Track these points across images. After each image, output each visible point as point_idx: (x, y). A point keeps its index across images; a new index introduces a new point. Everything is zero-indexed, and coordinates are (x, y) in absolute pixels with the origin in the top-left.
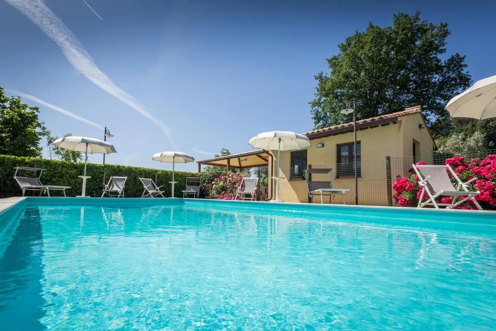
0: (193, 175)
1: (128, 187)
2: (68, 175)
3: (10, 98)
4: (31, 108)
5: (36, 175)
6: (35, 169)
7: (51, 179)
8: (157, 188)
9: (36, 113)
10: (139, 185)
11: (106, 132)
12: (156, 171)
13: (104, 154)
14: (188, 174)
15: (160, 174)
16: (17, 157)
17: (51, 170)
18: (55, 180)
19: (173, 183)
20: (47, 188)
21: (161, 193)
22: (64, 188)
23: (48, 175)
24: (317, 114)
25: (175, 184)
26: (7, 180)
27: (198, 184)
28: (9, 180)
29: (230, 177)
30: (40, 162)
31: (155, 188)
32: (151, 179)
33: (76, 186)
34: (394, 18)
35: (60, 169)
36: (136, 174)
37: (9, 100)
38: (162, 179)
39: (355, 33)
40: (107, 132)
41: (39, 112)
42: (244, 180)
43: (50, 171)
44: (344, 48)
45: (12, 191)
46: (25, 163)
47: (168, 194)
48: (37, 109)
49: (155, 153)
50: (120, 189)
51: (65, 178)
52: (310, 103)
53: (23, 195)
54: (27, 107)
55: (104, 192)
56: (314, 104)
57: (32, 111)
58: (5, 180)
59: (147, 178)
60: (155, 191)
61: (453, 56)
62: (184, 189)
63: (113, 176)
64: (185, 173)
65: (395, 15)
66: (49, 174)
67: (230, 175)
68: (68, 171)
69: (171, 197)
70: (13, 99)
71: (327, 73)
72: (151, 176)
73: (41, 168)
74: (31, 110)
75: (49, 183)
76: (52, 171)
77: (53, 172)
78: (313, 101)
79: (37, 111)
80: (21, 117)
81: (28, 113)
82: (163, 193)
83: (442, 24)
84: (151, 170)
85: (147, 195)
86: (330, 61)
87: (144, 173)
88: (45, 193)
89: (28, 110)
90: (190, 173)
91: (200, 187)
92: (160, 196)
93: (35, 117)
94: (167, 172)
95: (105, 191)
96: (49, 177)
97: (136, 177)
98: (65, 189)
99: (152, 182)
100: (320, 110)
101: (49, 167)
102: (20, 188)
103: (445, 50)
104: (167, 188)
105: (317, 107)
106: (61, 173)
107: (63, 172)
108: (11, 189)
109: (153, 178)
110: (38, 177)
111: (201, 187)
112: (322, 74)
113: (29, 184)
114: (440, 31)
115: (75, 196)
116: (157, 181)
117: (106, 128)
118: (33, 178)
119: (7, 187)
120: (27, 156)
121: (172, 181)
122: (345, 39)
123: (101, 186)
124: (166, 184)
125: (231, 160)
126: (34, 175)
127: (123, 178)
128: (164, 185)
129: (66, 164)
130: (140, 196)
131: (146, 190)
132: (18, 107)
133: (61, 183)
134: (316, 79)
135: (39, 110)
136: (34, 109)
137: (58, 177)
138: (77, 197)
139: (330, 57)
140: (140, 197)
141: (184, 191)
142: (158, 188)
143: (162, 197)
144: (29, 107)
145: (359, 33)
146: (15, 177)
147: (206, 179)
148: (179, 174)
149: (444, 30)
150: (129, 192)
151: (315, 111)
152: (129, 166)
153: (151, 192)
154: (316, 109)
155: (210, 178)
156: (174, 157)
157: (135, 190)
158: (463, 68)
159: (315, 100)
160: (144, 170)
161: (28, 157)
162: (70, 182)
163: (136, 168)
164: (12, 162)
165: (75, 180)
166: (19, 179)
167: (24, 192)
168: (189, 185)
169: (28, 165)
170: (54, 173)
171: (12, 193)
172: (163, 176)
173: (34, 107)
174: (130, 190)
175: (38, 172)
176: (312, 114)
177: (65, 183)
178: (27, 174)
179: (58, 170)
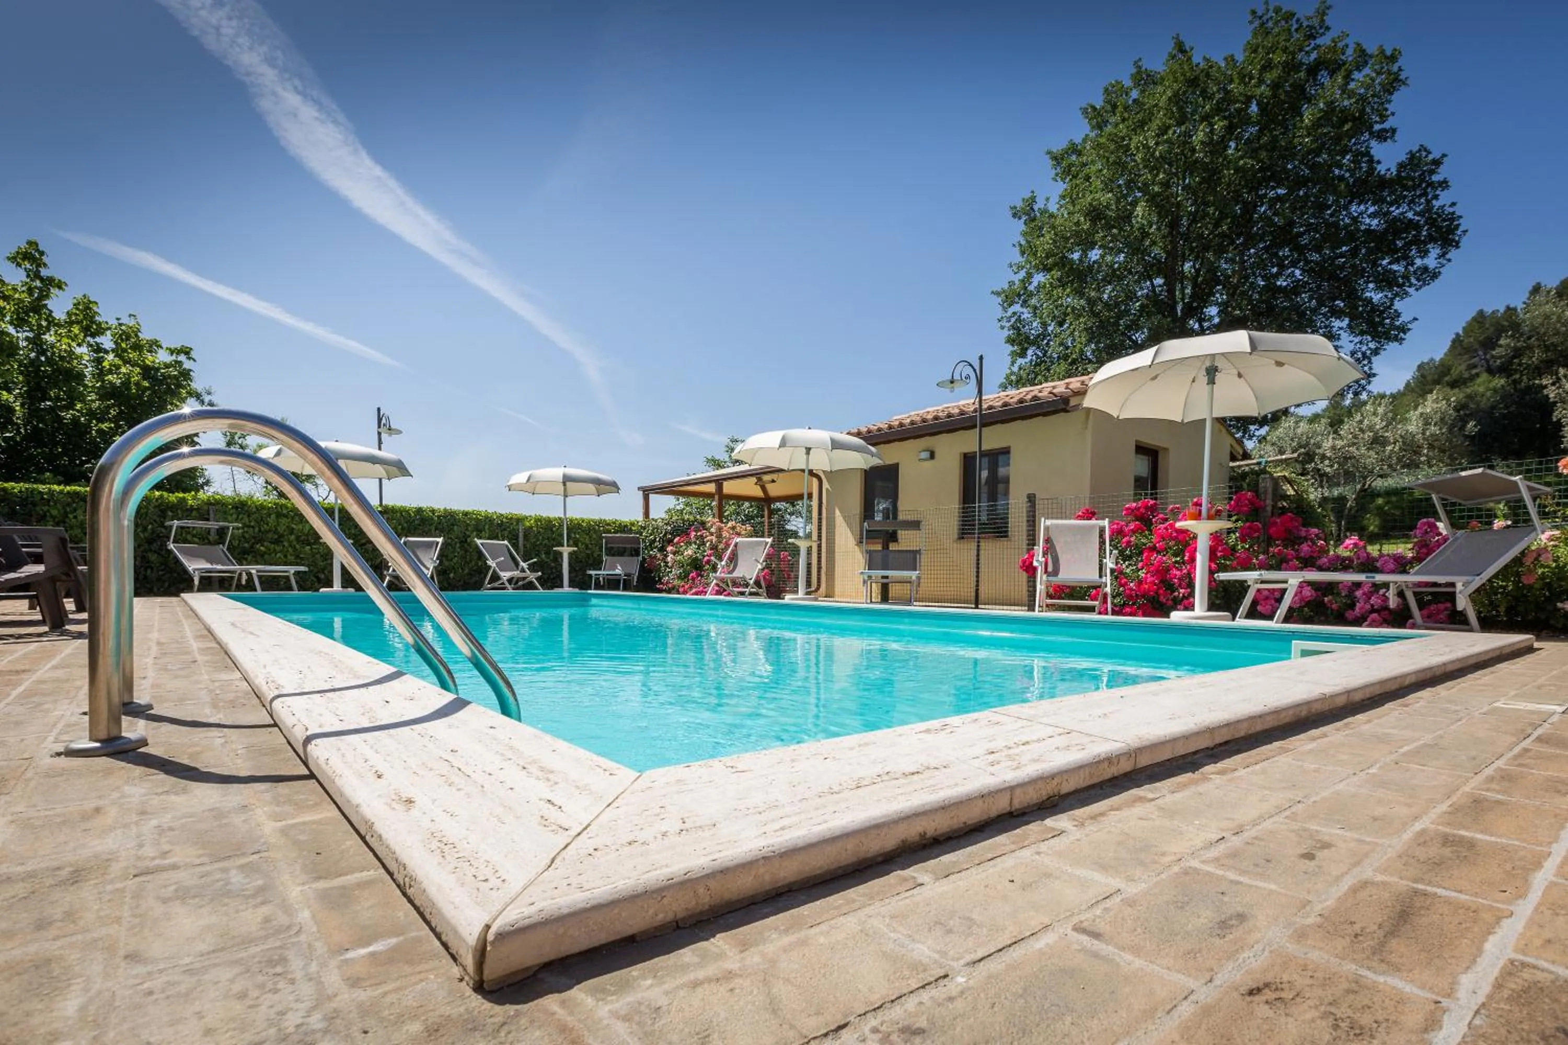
0: (623, 528)
1: (446, 563)
2: (293, 537)
3: (113, 323)
4: (170, 349)
5: (217, 537)
6: (213, 525)
7: (252, 547)
8: (522, 564)
9: (187, 365)
10: (475, 558)
11: (380, 420)
12: (519, 520)
13: (380, 480)
14: (608, 525)
15: (531, 527)
16: (165, 494)
17: (252, 524)
18: (262, 548)
19: (566, 551)
20: (253, 572)
21: (532, 577)
22: (292, 569)
23: (244, 537)
24: (1018, 329)
25: (570, 554)
26: (151, 550)
27: (635, 552)
28: (155, 552)
29: (712, 534)
30: (224, 504)
31: (517, 564)
32: (506, 542)
33: (315, 565)
34: (1251, 22)
35: (272, 519)
36: (467, 530)
37: (109, 328)
38: (538, 540)
39: (1134, 71)
40: (384, 421)
41: (194, 360)
42: (736, 545)
43: (249, 526)
44: (1097, 118)
45: (164, 578)
46: (187, 510)
47: (551, 580)
48: (187, 352)
49: (514, 474)
50: (428, 569)
51: (286, 544)
52: (998, 294)
53: (196, 588)
54: (161, 347)
55: (388, 578)
56: (1009, 297)
57: (174, 357)
58: (145, 551)
59: (496, 538)
60: (516, 573)
61: (1411, 151)
62: (598, 565)
63: (407, 536)
64: (600, 523)
65: (1254, 12)
66: (247, 536)
67: (713, 530)
68: (294, 526)
69: (561, 586)
70: (120, 325)
71: (1048, 199)
72: (506, 533)
73: (225, 520)
74: (172, 354)
75: (249, 558)
76: (253, 527)
77: (257, 529)
78: (1006, 287)
79: (189, 358)
80: (149, 378)
81: (167, 366)
82: (538, 579)
83: (1382, 52)
84: (506, 518)
85: (496, 585)
86: (1057, 159)
87: (487, 527)
88: (244, 582)
89: (162, 357)
90: (614, 523)
91: (640, 558)
92: (530, 586)
93: (186, 374)
94: (549, 521)
95: (389, 575)
96: (248, 542)
97: (466, 537)
98: (292, 572)
99: (509, 550)
100: (1026, 315)
101: (245, 517)
102: (185, 571)
103: (1394, 131)
104: (553, 564)
105: (1017, 308)
106: (276, 532)
107: (281, 529)
108: (161, 573)
109: (514, 539)
110: (223, 544)
111: (644, 559)
112: (1033, 200)
113: (204, 561)
114: (1379, 73)
115: (317, 590)
116: (525, 546)
117: (379, 409)
118: (209, 547)
119: (152, 568)
120: (190, 492)
121: (563, 546)
122: (1102, 91)
123: (379, 561)
124: (547, 553)
125: (725, 484)
126: (211, 538)
127: (433, 542)
128: (543, 556)
129: (287, 508)
130: (478, 586)
131: (494, 571)
132: (137, 347)
133: (279, 555)
134: (1014, 215)
135: (193, 354)
136: (179, 352)
137: (271, 543)
138: (321, 590)
139: (1059, 146)
140: (479, 589)
141: (593, 572)
142: (524, 565)
143: (536, 588)
144: (165, 347)
145: (1143, 69)
146: (171, 546)
147: (655, 538)
148: (584, 525)
149: (1389, 73)
150: (452, 575)
151: (1013, 320)
152: (448, 508)
153: (505, 575)
154: (1014, 313)
155: (665, 535)
156: (564, 483)
157: (466, 571)
158: (1438, 192)
159: (1011, 283)
160: (486, 517)
161: (193, 493)
162: (300, 553)
163: (466, 514)
164: (155, 507)
165: (311, 549)
166: (180, 550)
167: (196, 582)
168: (613, 555)
169: (194, 513)
170: (260, 531)
171: (164, 582)
172: (539, 532)
173: (179, 346)
174: (453, 569)
175: (222, 532)
176: (1002, 328)
177: (289, 557)
178: (194, 536)
179: (267, 524)
